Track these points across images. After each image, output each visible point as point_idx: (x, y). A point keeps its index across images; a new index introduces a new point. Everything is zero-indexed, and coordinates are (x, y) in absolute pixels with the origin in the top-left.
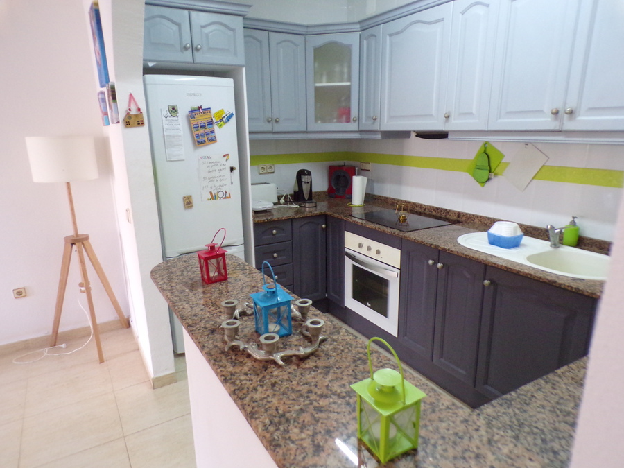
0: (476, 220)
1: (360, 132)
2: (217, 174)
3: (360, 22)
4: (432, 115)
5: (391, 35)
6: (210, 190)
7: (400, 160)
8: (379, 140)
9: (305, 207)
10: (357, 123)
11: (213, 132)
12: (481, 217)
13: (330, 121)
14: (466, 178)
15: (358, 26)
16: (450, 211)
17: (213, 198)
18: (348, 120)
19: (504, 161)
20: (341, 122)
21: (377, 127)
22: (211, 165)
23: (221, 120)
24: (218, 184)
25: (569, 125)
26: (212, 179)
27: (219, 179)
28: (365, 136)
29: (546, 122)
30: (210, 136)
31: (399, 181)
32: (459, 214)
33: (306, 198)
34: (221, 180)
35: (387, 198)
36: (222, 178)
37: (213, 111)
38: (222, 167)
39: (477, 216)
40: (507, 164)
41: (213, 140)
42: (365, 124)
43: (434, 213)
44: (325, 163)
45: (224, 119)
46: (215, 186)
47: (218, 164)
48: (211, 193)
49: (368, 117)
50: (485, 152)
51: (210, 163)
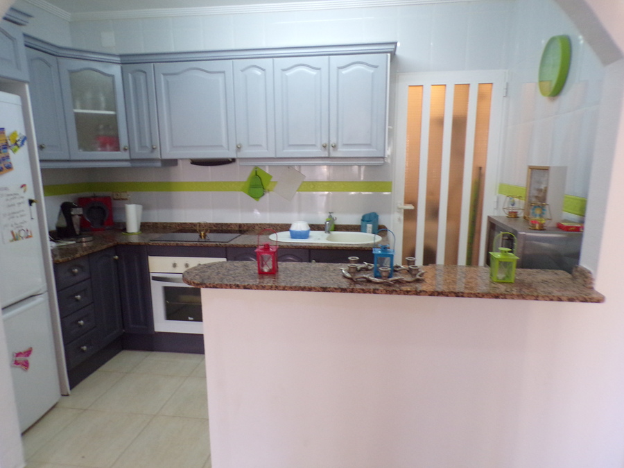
0: (257, 227)
1: (132, 160)
2: (16, 209)
3: (121, 56)
4: (222, 146)
5: (164, 74)
6: (11, 229)
7: (167, 186)
8: (158, 167)
9: (81, 242)
10: (128, 151)
11: (8, 157)
12: (260, 224)
13: (93, 150)
14: (242, 196)
15: (118, 59)
16: (231, 224)
17: (15, 238)
18: (117, 149)
19: (272, 180)
20: (105, 150)
21: (157, 155)
22: (9, 198)
23: (16, 144)
24: (18, 221)
25: (333, 154)
26: (12, 215)
27: (18, 215)
28: (138, 164)
29: (318, 151)
30: (6, 162)
31: (169, 205)
32: (240, 225)
33: (78, 233)
34: (22, 216)
35: (156, 223)
36: (22, 213)
37: (8, 132)
38: (21, 200)
39: (257, 224)
40: (276, 182)
41: (9, 168)
42: (138, 152)
43: (214, 228)
44: (72, 195)
45: (19, 143)
46: (16, 224)
47: (17, 196)
48: (12, 233)
49: (142, 147)
50: (256, 175)
51: (8, 195)
